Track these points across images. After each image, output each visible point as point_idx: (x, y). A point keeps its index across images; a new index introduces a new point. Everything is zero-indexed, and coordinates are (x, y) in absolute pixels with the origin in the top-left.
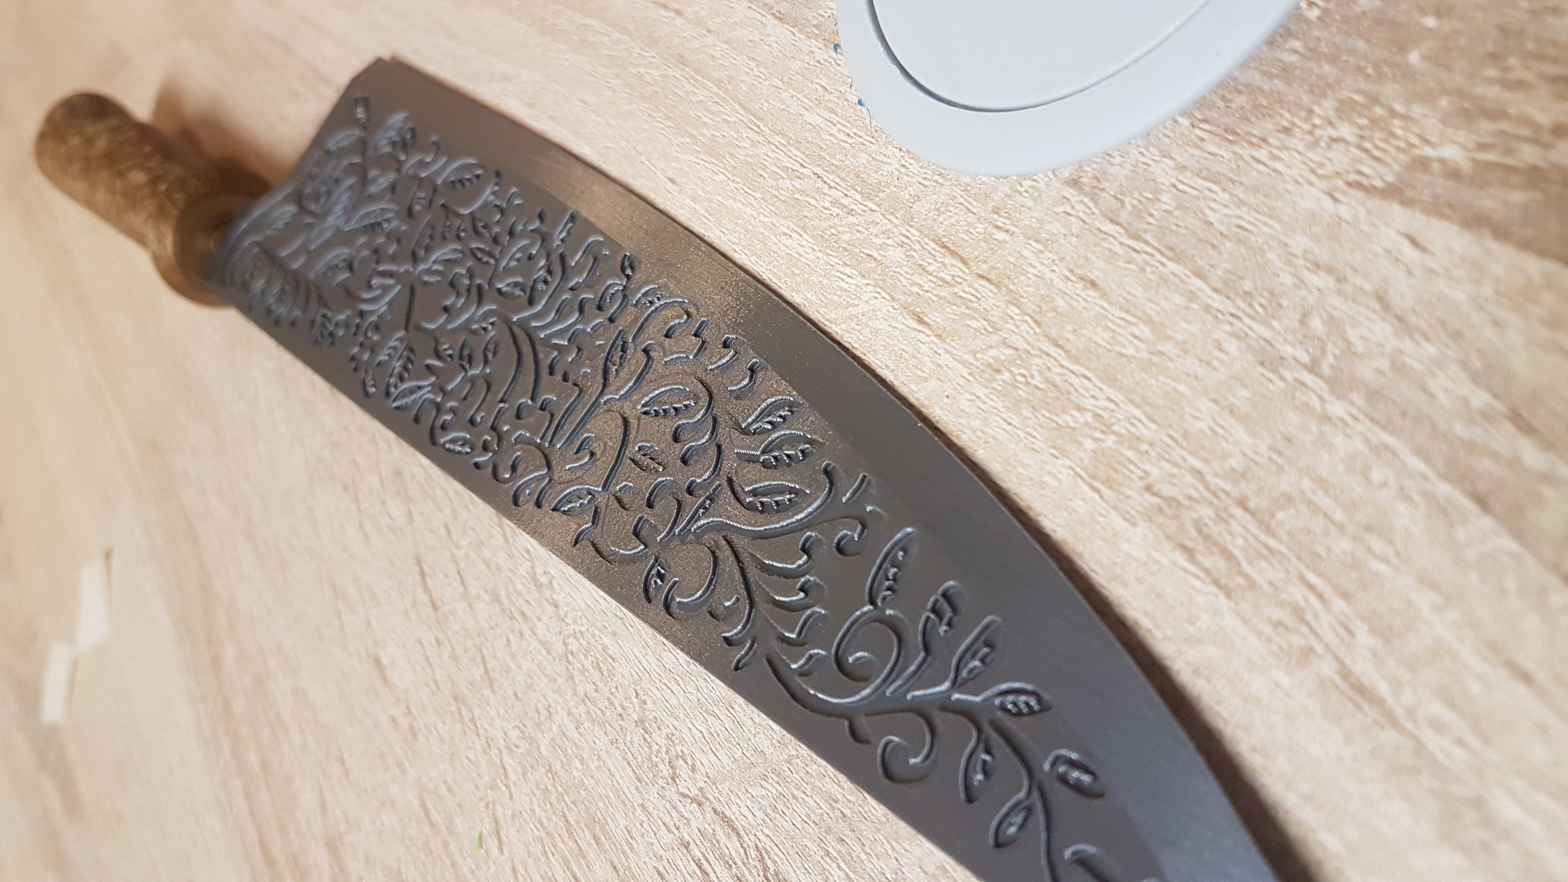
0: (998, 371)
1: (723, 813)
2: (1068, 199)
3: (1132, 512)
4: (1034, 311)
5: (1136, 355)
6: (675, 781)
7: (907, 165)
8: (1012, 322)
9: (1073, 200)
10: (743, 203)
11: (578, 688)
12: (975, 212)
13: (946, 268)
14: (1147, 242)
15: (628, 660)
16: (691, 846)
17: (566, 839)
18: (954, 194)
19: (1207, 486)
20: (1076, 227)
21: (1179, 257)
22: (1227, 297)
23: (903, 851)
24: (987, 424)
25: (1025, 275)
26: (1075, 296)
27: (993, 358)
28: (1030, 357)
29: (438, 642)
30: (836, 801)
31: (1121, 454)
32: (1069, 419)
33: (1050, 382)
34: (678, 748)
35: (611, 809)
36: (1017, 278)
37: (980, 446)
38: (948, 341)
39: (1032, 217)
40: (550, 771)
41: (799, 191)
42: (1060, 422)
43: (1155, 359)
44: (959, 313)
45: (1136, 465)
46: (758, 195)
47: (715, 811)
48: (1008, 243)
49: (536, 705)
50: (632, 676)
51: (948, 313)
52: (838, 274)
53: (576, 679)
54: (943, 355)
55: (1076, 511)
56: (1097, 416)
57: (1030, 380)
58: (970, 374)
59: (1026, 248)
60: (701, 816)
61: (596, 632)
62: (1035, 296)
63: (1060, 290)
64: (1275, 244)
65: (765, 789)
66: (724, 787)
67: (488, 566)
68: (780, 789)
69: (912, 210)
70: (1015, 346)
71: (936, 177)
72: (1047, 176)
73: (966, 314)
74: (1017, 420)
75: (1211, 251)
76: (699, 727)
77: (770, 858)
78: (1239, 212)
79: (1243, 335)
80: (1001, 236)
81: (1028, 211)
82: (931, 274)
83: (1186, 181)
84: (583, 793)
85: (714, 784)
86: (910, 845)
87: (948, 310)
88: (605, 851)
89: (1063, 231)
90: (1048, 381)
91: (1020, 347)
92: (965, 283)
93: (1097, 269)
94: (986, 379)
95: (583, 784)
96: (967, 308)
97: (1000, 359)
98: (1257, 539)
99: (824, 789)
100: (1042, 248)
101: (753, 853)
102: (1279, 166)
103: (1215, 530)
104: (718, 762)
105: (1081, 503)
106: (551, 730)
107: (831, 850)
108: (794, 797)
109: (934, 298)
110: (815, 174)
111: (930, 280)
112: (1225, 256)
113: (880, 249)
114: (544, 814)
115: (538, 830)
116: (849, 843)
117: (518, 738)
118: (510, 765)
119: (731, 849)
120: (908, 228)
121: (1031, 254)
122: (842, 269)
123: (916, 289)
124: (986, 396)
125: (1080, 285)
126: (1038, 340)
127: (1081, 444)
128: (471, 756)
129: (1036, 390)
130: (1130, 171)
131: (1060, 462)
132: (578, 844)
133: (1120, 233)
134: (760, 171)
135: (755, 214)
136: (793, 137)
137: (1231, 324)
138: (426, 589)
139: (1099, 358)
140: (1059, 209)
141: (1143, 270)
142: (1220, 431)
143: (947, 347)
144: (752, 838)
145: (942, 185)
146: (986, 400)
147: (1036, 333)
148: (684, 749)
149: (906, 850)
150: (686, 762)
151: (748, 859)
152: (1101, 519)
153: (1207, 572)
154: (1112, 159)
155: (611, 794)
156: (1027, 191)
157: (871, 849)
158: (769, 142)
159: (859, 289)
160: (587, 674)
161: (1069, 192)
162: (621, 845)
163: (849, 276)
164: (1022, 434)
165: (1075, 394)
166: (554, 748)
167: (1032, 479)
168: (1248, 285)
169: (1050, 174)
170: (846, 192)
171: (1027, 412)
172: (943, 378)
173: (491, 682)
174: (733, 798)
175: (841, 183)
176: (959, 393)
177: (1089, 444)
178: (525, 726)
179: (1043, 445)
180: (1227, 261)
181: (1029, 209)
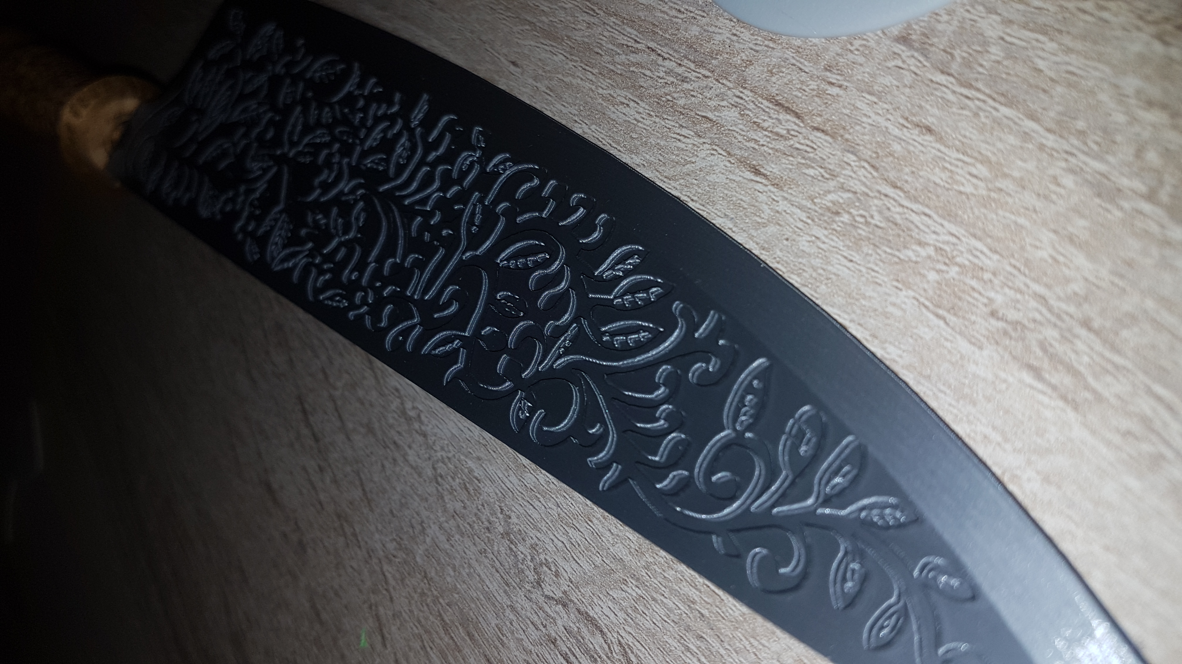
0: (837, 213)
1: (587, 613)
2: (899, 55)
3: (979, 337)
4: (871, 157)
5: (974, 192)
6: (541, 586)
7: (738, 33)
8: (849, 168)
9: (903, 55)
10: (582, 79)
11: (448, 506)
12: (807, 71)
13: (781, 124)
14: (978, 90)
15: (492, 481)
16: (558, 642)
17: (443, 635)
18: (786, 56)
19: (1050, 309)
20: (908, 78)
21: (1010, 103)
22: (1061, 136)
23: (761, 647)
24: (829, 262)
25: (859, 125)
26: (911, 141)
27: (832, 202)
28: (868, 198)
29: (321, 469)
30: (694, 602)
31: (965, 284)
32: (910, 253)
33: (889, 221)
34: (542, 557)
35: (483, 610)
36: (852, 127)
37: (821, 282)
38: (785, 189)
39: (864, 73)
40: (425, 577)
41: (634, 64)
42: (902, 257)
43: (993, 195)
44: (795, 163)
45: (980, 293)
46: (595, 71)
47: (579, 611)
48: (841, 97)
49: (410, 521)
50: (497, 494)
51: (785, 164)
52: (675, 136)
53: (446, 498)
54: (781, 202)
55: (921, 338)
56: (938, 249)
57: (869, 219)
58: (809, 218)
59: (860, 100)
60: (566, 616)
61: (462, 457)
62: (871, 144)
63: (896, 137)
64: (1105, 86)
65: (626, 592)
66: (587, 590)
67: (362, 403)
68: (639, 592)
69: (745, 73)
70: (853, 190)
71: (766, 43)
72: (877, 35)
73: (803, 164)
74: (858, 257)
75: (1042, 95)
76: (560, 538)
77: (632, 652)
78: (1067, 59)
79: (1078, 169)
80: (834, 91)
81: (859, 67)
82: (765, 130)
83: (1013, 34)
84: (456, 596)
85: (577, 587)
86: (768, 641)
87: (784, 161)
88: (479, 646)
89: (895, 83)
90: (888, 220)
91: (858, 191)
92: (800, 136)
93: (931, 116)
94: (825, 221)
95: (456, 588)
96: (803, 158)
97: (839, 203)
98: (1103, 356)
99: (681, 592)
100: (876, 100)
101: (616, 648)
102: (1105, 15)
103: (1060, 348)
104: (580, 569)
105: (927, 330)
106: (425, 542)
107: (691, 646)
108: (654, 599)
109: (771, 151)
110: (648, 48)
111: (766, 135)
112: (1057, 100)
113: (715, 110)
114: (421, 614)
115: (417, 627)
116: (708, 639)
117: (395, 549)
118: (390, 573)
119: (595, 645)
120: (741, 90)
121: (864, 105)
122: (678, 131)
123: (752, 144)
124: (826, 236)
125: (916, 131)
126: (877, 183)
127: (924, 276)
128: (355, 565)
129: (876, 229)
130: (957, 27)
131: (904, 293)
132: (454, 640)
133: (951, 83)
134: (597, 50)
135: (593, 87)
136: (626, 17)
137: (1066, 160)
138: (308, 425)
139: (938, 197)
140: (891, 64)
141: (976, 115)
142: (1061, 259)
143: (786, 195)
144: (615, 635)
145: (773, 48)
146: (826, 240)
147: (874, 177)
148: (547, 558)
149: (764, 646)
150: (550, 569)
151: (612, 653)
152: (948, 345)
153: (1054, 388)
154: (938, 18)
155: (482, 597)
156: (858, 50)
157: (730, 645)
158: (604, 23)
159: (695, 148)
160: (455, 494)
161: (899, 48)
162: (493, 641)
163: (685, 137)
164: (864, 270)
165: (917, 230)
166: (428, 557)
167: (876, 310)
168: (1081, 124)
169: (879, 33)
170: (679, 62)
171: (867, 249)
172: (782, 223)
173: (369, 502)
174: (595, 600)
175: (675, 54)
176: (799, 235)
177: (932, 276)
178: (401, 538)
179: (886, 279)
180: (1058, 104)
181: (861, 65)
